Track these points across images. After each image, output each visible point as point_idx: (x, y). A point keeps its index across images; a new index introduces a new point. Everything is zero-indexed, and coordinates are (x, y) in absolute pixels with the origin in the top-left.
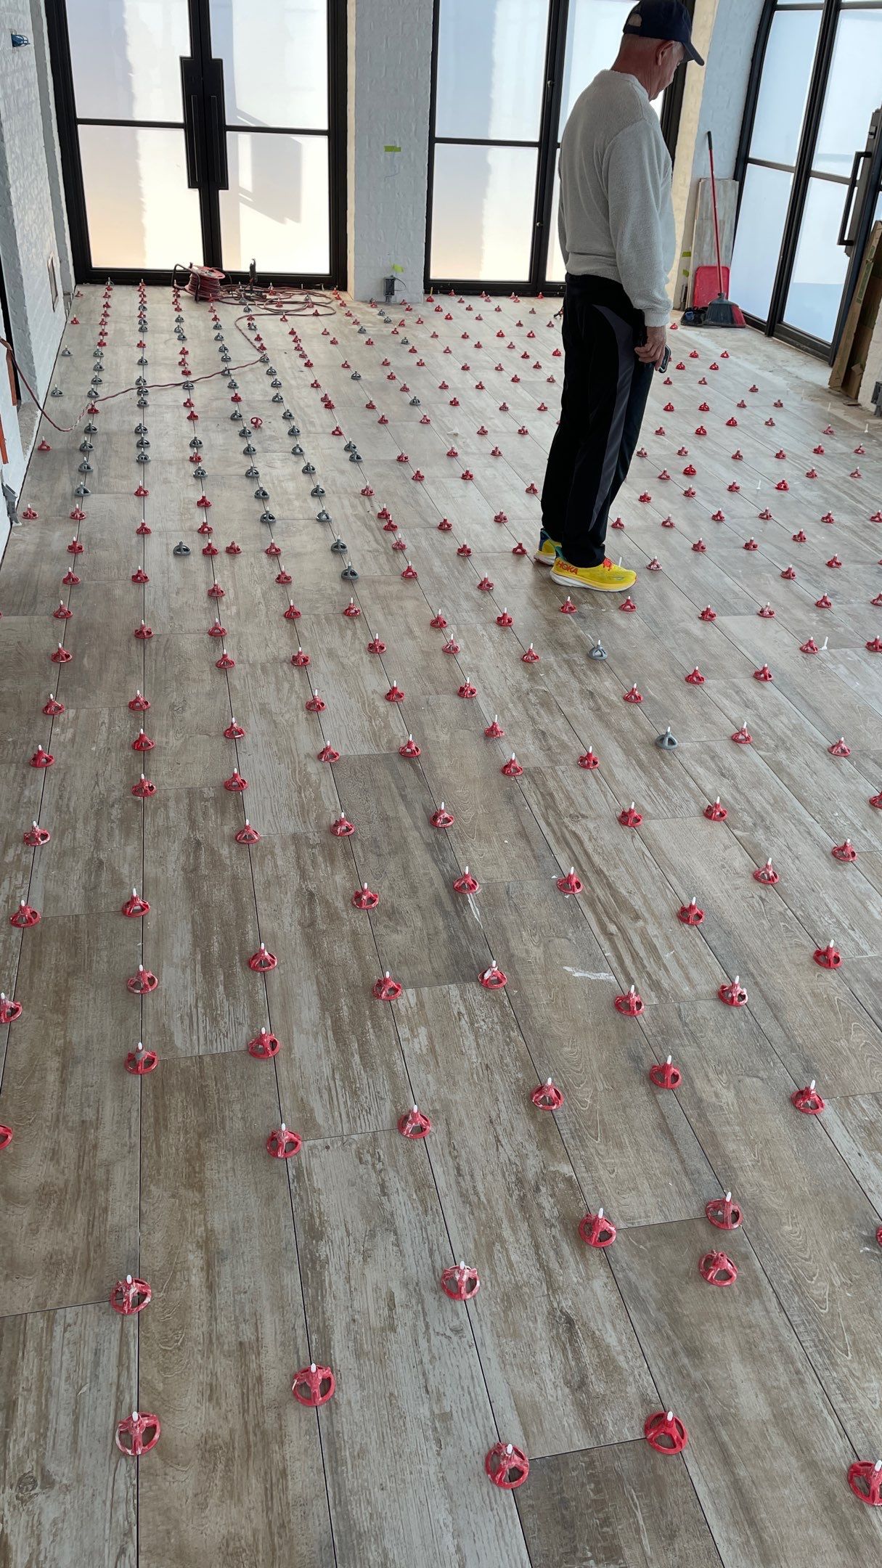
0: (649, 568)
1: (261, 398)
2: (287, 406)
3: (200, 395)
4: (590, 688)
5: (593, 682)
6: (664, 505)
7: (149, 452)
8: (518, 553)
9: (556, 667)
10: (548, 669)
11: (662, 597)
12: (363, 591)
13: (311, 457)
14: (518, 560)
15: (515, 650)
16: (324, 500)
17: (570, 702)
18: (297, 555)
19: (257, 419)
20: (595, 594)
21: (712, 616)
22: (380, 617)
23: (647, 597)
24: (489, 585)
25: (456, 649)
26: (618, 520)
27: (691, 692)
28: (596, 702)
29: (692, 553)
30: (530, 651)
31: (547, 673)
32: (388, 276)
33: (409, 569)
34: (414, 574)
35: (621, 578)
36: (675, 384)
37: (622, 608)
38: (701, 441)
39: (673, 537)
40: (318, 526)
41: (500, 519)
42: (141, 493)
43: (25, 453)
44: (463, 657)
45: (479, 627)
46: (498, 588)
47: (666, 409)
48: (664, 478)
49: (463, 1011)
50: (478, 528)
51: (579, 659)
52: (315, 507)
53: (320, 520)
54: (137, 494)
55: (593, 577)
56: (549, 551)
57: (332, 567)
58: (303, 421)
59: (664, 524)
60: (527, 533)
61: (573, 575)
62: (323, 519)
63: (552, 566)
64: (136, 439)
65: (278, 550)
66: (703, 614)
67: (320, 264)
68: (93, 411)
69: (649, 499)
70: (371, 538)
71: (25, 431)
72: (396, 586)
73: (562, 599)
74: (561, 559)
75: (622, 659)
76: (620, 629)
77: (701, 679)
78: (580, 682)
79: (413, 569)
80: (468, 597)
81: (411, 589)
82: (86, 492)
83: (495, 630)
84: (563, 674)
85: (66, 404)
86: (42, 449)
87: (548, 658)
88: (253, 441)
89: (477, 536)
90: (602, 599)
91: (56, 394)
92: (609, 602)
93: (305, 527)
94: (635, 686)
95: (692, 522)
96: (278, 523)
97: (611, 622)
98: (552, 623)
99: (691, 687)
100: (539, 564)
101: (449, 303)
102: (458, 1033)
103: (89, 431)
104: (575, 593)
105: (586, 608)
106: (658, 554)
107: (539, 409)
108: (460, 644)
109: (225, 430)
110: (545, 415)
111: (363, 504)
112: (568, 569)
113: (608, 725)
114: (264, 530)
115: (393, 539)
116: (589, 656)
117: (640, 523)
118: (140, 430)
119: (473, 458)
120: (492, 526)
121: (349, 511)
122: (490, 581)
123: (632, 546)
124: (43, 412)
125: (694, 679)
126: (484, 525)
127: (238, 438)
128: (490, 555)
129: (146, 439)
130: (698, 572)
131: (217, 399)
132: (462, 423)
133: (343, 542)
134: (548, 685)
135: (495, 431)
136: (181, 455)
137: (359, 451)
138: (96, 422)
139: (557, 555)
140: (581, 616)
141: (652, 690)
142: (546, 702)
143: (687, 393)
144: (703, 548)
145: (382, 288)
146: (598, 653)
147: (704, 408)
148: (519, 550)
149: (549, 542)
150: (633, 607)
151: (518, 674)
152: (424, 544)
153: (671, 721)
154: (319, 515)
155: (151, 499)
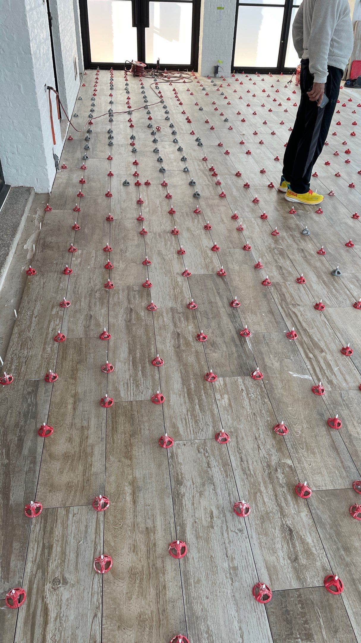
0: (329, 194)
1: (160, 118)
2: (171, 121)
3: (135, 117)
4: (302, 248)
5: (303, 245)
6: (337, 166)
7: (114, 141)
8: (271, 187)
9: (286, 238)
10: (283, 238)
11: (335, 208)
12: (202, 202)
13: (181, 144)
14: (270, 190)
15: (268, 230)
16: (186, 163)
17: (293, 254)
18: (175, 186)
19: (159, 127)
20: (305, 206)
21: (358, 217)
22: (210, 214)
23: (328, 207)
24: (258, 201)
25: (242, 229)
26: (316, 173)
27: (347, 251)
28: (304, 254)
29: (349, 188)
30: (275, 230)
31: (283, 240)
32: (216, 65)
33: (223, 193)
34: (225, 195)
35: (317, 198)
36: (341, 113)
37: (317, 212)
38: (353, 139)
39: (340, 181)
40: (184, 173)
41: (263, 172)
42: (110, 158)
43: (63, 141)
44: (245, 232)
45: (253, 219)
46: (261, 203)
47: (337, 124)
48: (336, 154)
49: (244, 389)
50: (252, 175)
51: (297, 234)
52: (182, 165)
53: (184, 171)
54: (108, 159)
55: (304, 198)
56: (284, 186)
57: (189, 192)
58: (178, 128)
59: (336, 175)
60: (274, 178)
61: (295, 197)
62: (186, 171)
63: (285, 193)
64: (108, 136)
65: (166, 184)
66: (354, 216)
67: (187, 61)
68: (90, 123)
69: (329, 164)
70: (206, 179)
71: (63, 131)
72: (217, 201)
73: (290, 207)
74: (290, 190)
75: (317, 235)
76: (315, 222)
77: (352, 245)
78: (298, 244)
79: (224, 193)
80: (248, 206)
81: (224, 202)
82: (87, 157)
83: (260, 221)
84: (290, 241)
85: (80, 120)
86: (70, 139)
87: (283, 234)
88: (157, 137)
89: (252, 179)
90: (308, 208)
91: (75, 116)
92: (311, 209)
93: (178, 174)
94: (323, 247)
95: (349, 174)
96: (167, 172)
97: (311, 218)
98: (285, 218)
99: (348, 248)
100: (280, 192)
101: (241, 77)
102: (242, 398)
103: (89, 131)
104: (296, 205)
105: (300, 212)
106: (333, 188)
107: (281, 124)
108: (244, 226)
109: (145, 132)
110: (283, 126)
111: (203, 165)
112: (293, 194)
113: (309, 264)
114: (160, 175)
115: (215, 179)
116: (302, 233)
117: (325, 174)
118: (110, 132)
119: (251, 144)
120: (259, 174)
121: (197, 167)
122: (258, 199)
123: (322, 185)
124: (70, 123)
125: (349, 245)
126: (255, 174)
127: (150, 135)
128: (258, 187)
129: (112, 135)
130: (351, 197)
131: (142, 118)
132: (246, 130)
133: (194, 181)
134: (283, 245)
135: (261, 133)
136: (126, 142)
137: (202, 141)
138: (92, 128)
139: (288, 188)
140: (298, 215)
141: (330, 249)
142: (282, 253)
143: (347, 117)
144: (354, 186)
145: (213, 71)
146: (306, 232)
147: (354, 124)
148: (271, 186)
149: (285, 182)
150: (322, 212)
151: (270, 241)
152: (230, 182)
153: (338, 264)
154: (184, 169)
155: (114, 161)
